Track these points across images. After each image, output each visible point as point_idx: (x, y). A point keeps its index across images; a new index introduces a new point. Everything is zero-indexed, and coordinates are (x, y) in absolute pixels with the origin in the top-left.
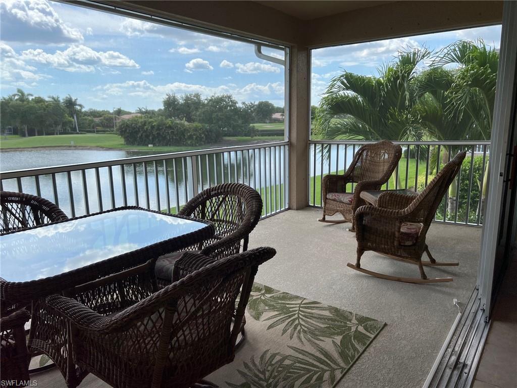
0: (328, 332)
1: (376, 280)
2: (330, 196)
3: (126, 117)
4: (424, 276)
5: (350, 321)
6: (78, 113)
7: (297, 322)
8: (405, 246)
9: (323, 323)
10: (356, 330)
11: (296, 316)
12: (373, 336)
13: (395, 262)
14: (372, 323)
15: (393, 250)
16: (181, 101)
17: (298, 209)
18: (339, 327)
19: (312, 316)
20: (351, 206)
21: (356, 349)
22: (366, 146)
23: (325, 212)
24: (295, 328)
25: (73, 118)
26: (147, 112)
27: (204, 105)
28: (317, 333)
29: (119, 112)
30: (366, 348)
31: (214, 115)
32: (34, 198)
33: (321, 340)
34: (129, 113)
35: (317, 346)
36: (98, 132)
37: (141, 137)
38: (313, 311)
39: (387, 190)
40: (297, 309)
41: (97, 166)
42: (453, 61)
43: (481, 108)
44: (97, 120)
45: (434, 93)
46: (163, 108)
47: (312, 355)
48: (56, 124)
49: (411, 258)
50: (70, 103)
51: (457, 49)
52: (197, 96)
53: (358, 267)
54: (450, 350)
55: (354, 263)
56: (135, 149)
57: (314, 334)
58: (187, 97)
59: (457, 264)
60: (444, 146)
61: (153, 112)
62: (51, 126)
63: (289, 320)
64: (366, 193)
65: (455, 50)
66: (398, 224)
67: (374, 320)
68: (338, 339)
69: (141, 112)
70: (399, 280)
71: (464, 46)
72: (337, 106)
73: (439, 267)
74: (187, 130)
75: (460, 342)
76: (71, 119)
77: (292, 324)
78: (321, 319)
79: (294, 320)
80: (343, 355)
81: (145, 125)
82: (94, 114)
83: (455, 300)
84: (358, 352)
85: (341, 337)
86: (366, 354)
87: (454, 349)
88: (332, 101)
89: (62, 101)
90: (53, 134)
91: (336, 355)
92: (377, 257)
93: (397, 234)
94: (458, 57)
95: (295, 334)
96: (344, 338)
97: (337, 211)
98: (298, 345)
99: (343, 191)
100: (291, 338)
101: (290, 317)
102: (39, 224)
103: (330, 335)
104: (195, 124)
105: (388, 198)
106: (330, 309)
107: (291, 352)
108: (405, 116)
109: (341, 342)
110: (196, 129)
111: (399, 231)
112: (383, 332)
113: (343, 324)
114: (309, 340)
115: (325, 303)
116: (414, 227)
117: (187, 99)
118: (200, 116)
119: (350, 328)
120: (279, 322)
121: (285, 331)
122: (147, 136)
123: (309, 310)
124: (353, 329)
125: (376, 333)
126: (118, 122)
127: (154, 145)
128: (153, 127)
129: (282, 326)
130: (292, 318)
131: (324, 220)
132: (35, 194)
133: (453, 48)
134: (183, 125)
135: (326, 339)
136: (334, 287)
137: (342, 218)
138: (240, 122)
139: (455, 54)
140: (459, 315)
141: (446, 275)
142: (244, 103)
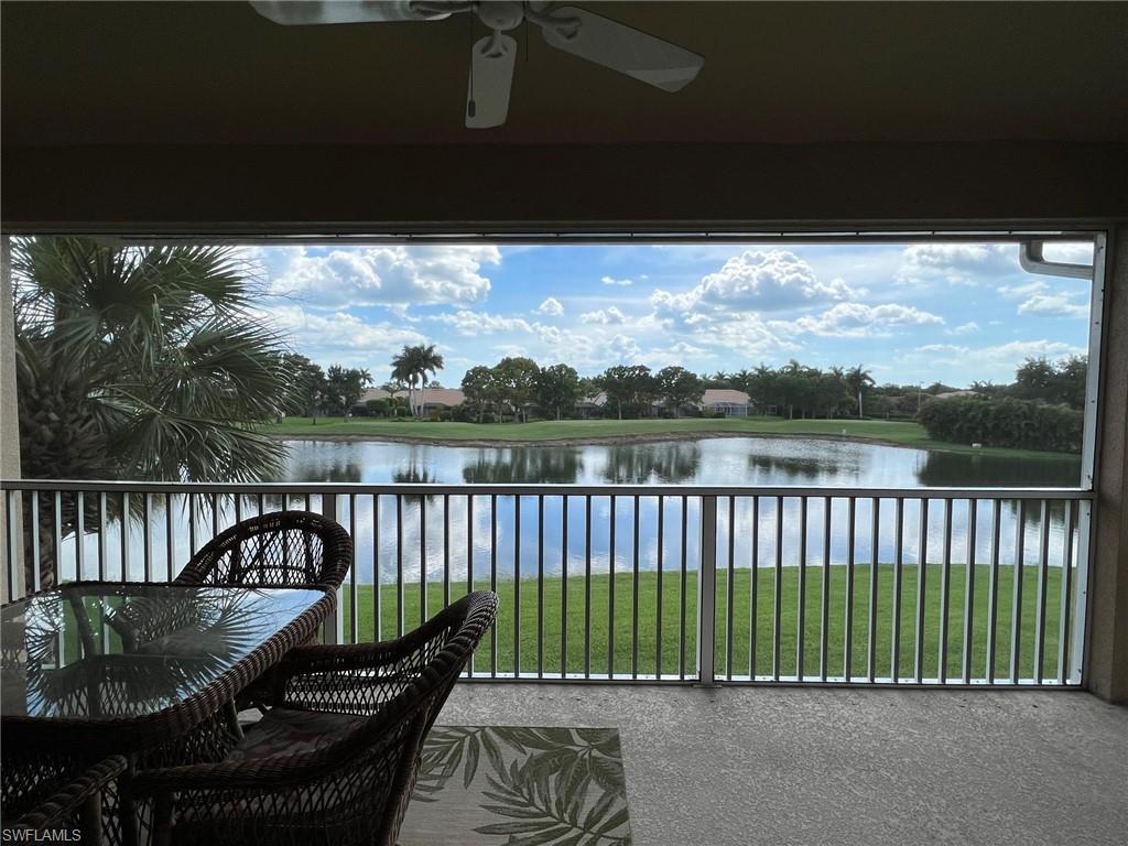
3: (944, 396)
16: (1058, 369)
25: (857, 397)
26: (990, 389)
34: (954, 390)
36: (891, 418)
44: (894, 400)
46: (1013, 382)
48: (831, 404)
50: (857, 377)
56: (946, 448)
58: (1074, 362)
62: (823, 406)
76: (853, 398)
89: (846, 373)
117: (1075, 365)
126: (928, 403)
128: (986, 413)
134: (1055, 412)
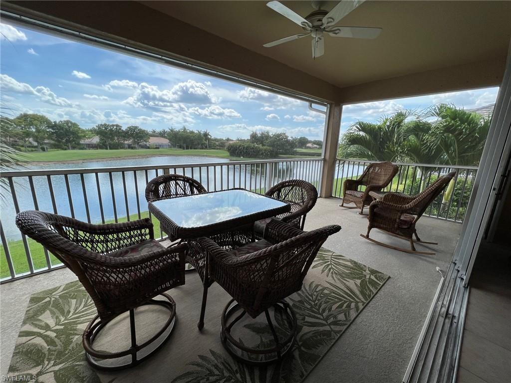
0: (352, 276)
1: (379, 246)
2: (348, 192)
3: (231, 142)
4: (414, 249)
5: (365, 271)
6: (209, 140)
7: (330, 266)
8: (402, 228)
9: (347, 270)
10: (370, 278)
11: (329, 263)
12: (382, 284)
13: (391, 236)
14: (380, 274)
15: (393, 229)
16: (259, 135)
17: (325, 198)
18: (358, 274)
19: (339, 264)
20: (362, 199)
21: (371, 291)
22: (373, 164)
23: (343, 201)
24: (330, 270)
25: (207, 142)
26: (241, 140)
27: (271, 137)
28: (344, 275)
29: (228, 140)
30: (378, 291)
31: (275, 143)
32: (191, 179)
33: (346, 280)
34: (233, 140)
35: (345, 284)
36: (217, 149)
37: (238, 153)
38: (340, 261)
39: (390, 192)
40: (330, 258)
41: (215, 165)
42: (432, 115)
43: (451, 145)
45: (417, 135)
46: (249, 138)
47: (342, 290)
48: (199, 144)
49: (405, 236)
50: (206, 135)
51: (437, 108)
52: (268, 132)
53: (367, 237)
54: (440, 303)
55: (365, 234)
56: (234, 158)
57: (342, 276)
58: (262, 133)
59: (437, 244)
60: (419, 167)
61: (244, 140)
62: (196, 145)
63: (325, 265)
64: (373, 192)
65: (435, 109)
66: (399, 214)
67: (381, 273)
68: (358, 282)
69: (238, 140)
70: (395, 249)
71: (441, 107)
72: (353, 140)
73: (423, 244)
74: (261, 150)
75: (447, 299)
76: (205, 142)
77: (327, 267)
78: (346, 267)
79: (328, 265)
80: (362, 293)
81: (240, 146)
82: (216, 140)
83: (438, 268)
84: (373, 293)
85: (360, 281)
86: (378, 295)
87: (443, 303)
88: (350, 137)
89: (202, 133)
90: (197, 149)
91: (358, 293)
92: (379, 232)
93: (398, 220)
94: (437, 113)
95: (330, 274)
96: (362, 281)
97: (352, 201)
98: (332, 282)
99: (356, 190)
100: (327, 276)
101: (326, 262)
102: (192, 193)
103: (353, 278)
104: (265, 147)
105: (390, 197)
106: (351, 261)
107: (328, 285)
108: (396, 148)
109: (360, 284)
110: (265, 150)
111: (399, 219)
112: (387, 282)
113: (360, 272)
114: (339, 279)
115: (348, 257)
116: (408, 217)
117: (262, 134)
118: (268, 143)
119: (365, 276)
120: (319, 265)
121: (323, 271)
122: (241, 153)
123: (337, 260)
124: (368, 277)
125: (384, 282)
126: (227, 144)
127: (244, 157)
128: (244, 147)
129: (321, 268)
130: (327, 264)
131: (342, 206)
132: (191, 177)
133: (434, 107)
134: (259, 147)
135: (351, 281)
136: (352, 248)
137: (355, 206)
138: (289, 147)
139: (435, 112)
140: (443, 279)
141: (428, 250)
142: (292, 137)
